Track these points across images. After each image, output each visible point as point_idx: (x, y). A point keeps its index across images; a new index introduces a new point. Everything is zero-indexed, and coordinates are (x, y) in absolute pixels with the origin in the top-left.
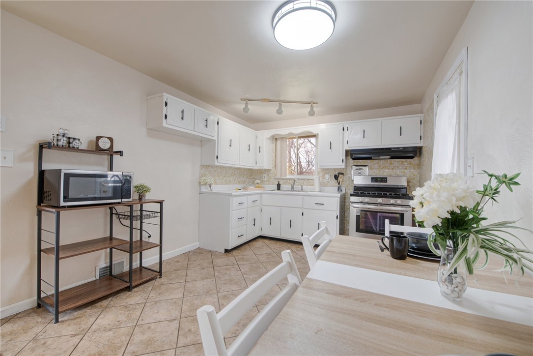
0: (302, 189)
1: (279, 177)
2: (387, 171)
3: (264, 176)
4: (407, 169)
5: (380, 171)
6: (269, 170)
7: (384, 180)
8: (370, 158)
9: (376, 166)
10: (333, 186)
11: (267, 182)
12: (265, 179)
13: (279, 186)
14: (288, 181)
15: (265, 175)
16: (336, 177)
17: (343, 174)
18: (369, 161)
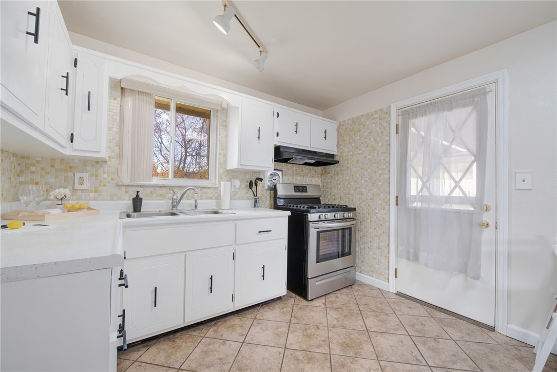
0: (196, 207)
1: (126, 180)
2: (299, 178)
3: (81, 179)
4: (313, 177)
5: (293, 178)
6: (98, 163)
9: (290, 172)
10: (243, 199)
11: (92, 195)
12: (86, 186)
13: (137, 204)
14: (158, 190)
15: (85, 175)
16: (251, 185)
17: (261, 180)
18: (284, 164)
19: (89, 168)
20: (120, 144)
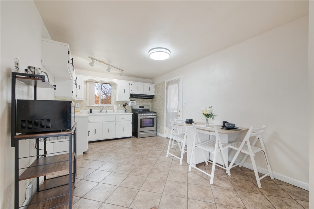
0: (107, 111)
1: (88, 105)
3: (77, 105)
6: (81, 101)
7: (143, 107)
8: (137, 98)
9: (139, 101)
10: (122, 110)
11: (80, 109)
12: (78, 107)
13: (91, 111)
14: (96, 107)
15: (78, 104)
16: (124, 106)
17: (127, 104)
18: (136, 99)
19: (79, 102)
20: (86, 96)
